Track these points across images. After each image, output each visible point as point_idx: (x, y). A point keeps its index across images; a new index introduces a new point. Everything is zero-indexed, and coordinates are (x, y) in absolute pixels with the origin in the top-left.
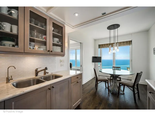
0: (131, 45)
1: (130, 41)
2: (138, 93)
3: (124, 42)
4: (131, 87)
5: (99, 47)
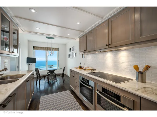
0: (58, 51)
3: (54, 48)
4: (61, 75)
5: (33, 49)
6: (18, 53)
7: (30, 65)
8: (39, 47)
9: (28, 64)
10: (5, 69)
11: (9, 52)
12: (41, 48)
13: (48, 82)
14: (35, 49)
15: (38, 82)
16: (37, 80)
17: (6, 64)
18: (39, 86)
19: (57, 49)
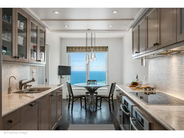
0: (107, 52)
1: (106, 47)
2: (113, 104)
3: (99, 47)
4: (108, 98)
5: (67, 51)
6: (44, 61)
7: (62, 78)
8: (75, 48)
9: (60, 76)
10: (33, 80)
11: (36, 61)
12: (79, 48)
13: (86, 109)
14: (70, 51)
15: (71, 106)
16: (70, 102)
17: (34, 74)
18: (72, 112)
19: (106, 48)
